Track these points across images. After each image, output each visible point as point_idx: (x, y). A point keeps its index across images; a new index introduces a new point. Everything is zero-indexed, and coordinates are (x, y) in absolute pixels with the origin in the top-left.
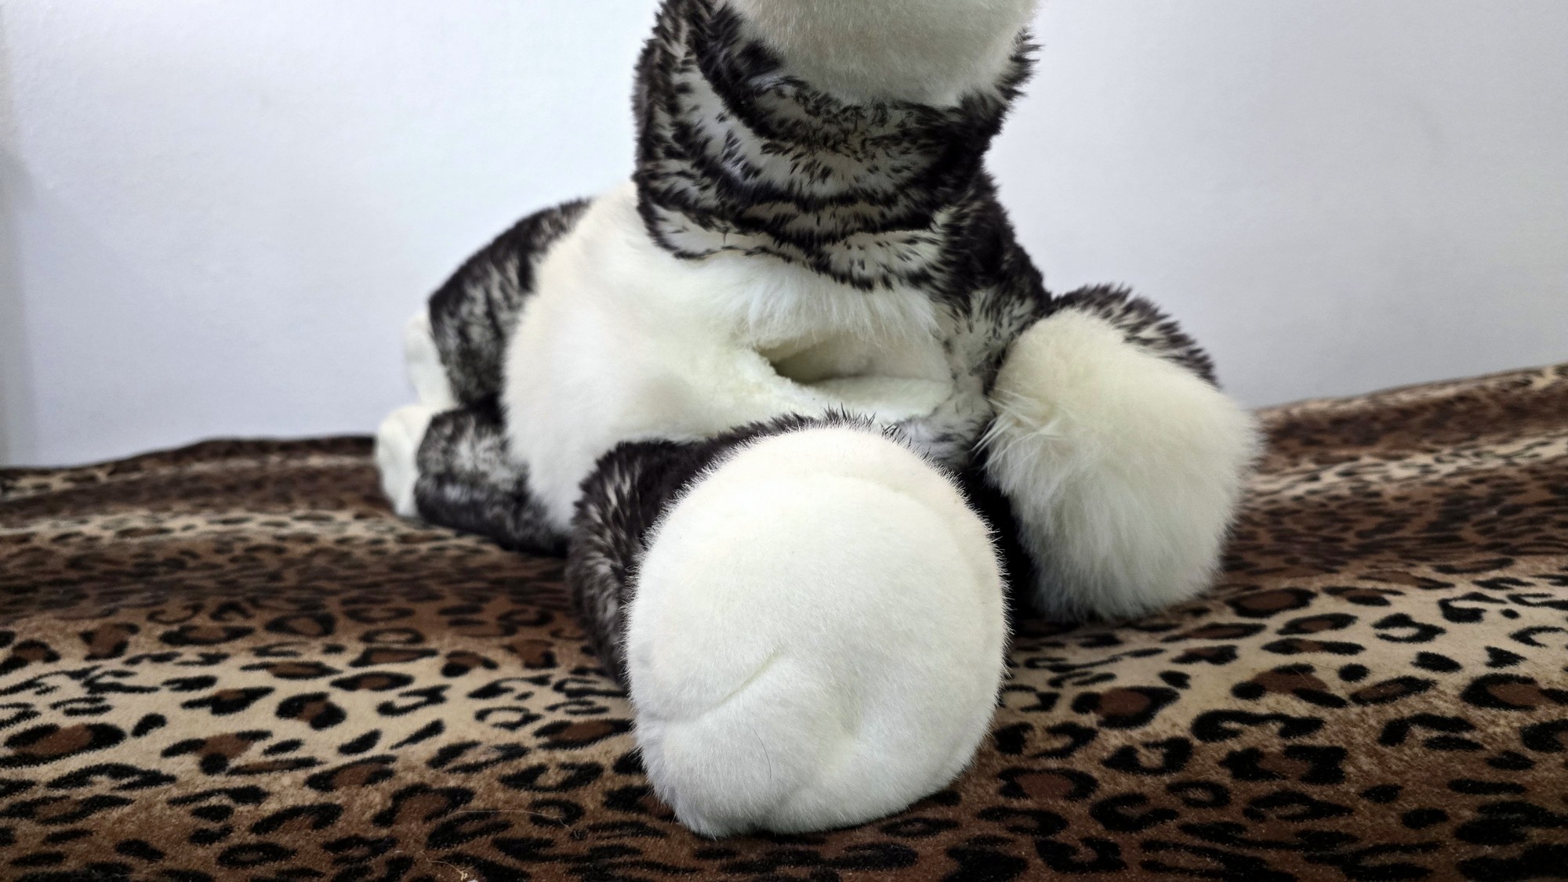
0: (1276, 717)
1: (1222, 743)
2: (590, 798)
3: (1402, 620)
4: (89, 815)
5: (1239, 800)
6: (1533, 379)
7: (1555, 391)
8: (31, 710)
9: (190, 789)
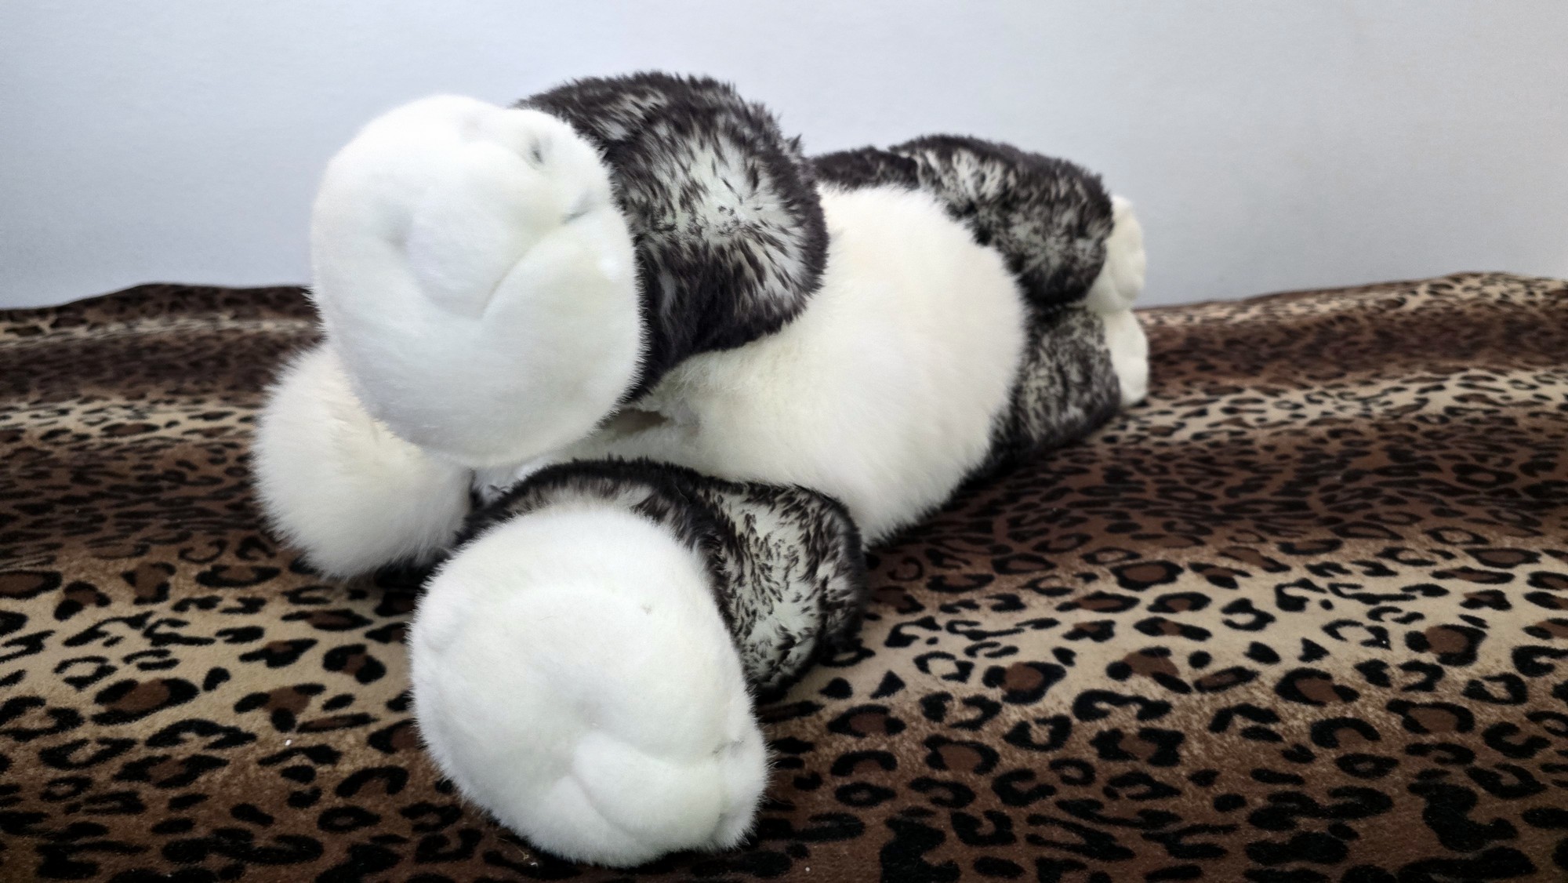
0: (1137, 699)
1: (1093, 723)
3: (1243, 606)
4: (196, 777)
5: (1101, 779)
6: (1409, 297)
7: (1423, 314)
8: (108, 664)
9: (271, 749)
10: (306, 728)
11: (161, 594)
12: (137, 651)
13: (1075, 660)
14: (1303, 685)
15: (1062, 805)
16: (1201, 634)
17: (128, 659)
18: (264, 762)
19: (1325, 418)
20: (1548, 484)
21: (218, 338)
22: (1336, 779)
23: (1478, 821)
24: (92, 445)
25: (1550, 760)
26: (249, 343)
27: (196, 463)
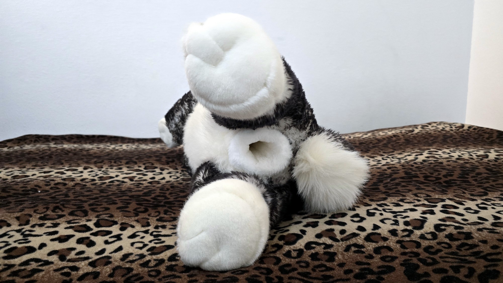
0: (324, 244)
1: (310, 251)
2: (162, 268)
3: (357, 215)
4: (34, 275)
5: (311, 266)
6: (415, 129)
7: (419, 134)
8: (9, 243)
9: (58, 266)
10: (70, 261)
11: (27, 223)
12: (18, 239)
13: (306, 233)
14: (372, 237)
15: (299, 273)
16: (344, 224)
17: (15, 242)
18: (56, 270)
19: (387, 164)
20: (450, 180)
21: (50, 150)
22: (380, 263)
23: (419, 273)
24: (8, 181)
25: (442, 255)
26: (59, 151)
27: (41, 186)
